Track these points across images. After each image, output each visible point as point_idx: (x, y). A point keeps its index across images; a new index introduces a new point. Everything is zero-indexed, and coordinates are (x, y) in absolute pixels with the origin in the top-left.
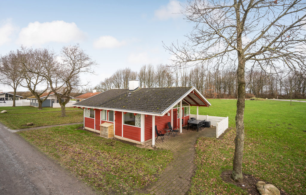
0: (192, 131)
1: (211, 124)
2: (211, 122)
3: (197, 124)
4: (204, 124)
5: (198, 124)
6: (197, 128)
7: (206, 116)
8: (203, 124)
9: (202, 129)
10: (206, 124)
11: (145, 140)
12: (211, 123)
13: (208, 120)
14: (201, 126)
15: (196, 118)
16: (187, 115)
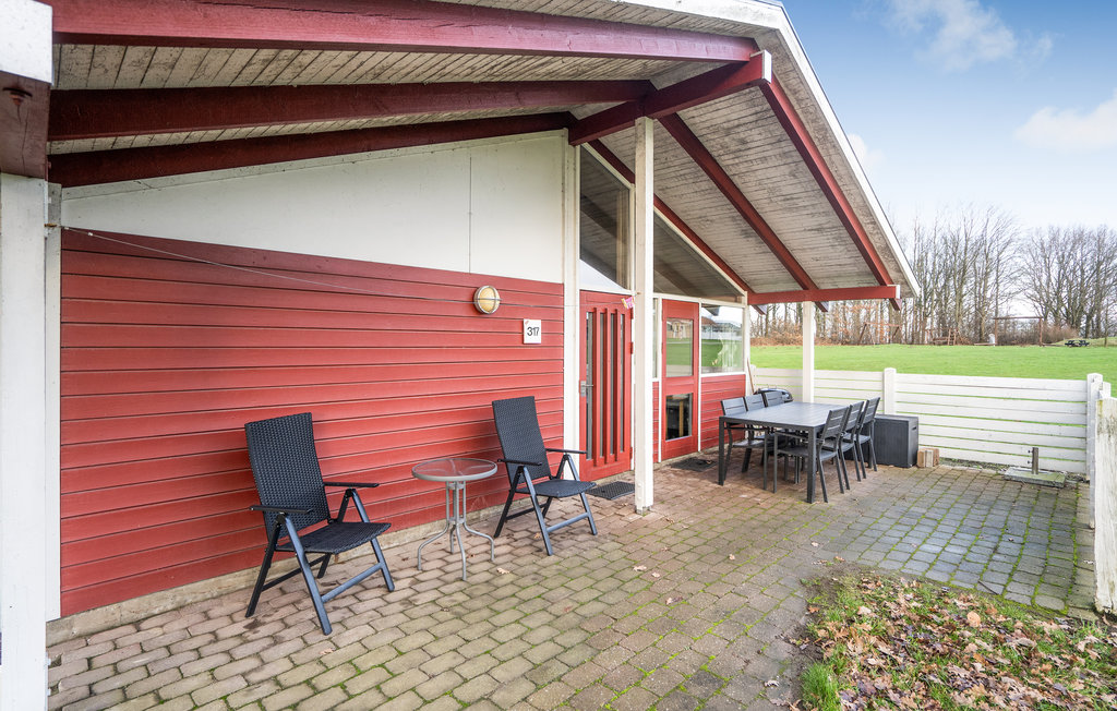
0: (762, 498)
1: (922, 440)
2: (922, 420)
3: (803, 432)
4: (865, 432)
5: (822, 429)
6: (802, 466)
7: (877, 375)
8: (862, 439)
9: (852, 474)
10: (879, 440)
11: (67, 610)
12: (921, 429)
13: (891, 409)
14: (845, 447)
15: (799, 387)
16: (729, 371)
